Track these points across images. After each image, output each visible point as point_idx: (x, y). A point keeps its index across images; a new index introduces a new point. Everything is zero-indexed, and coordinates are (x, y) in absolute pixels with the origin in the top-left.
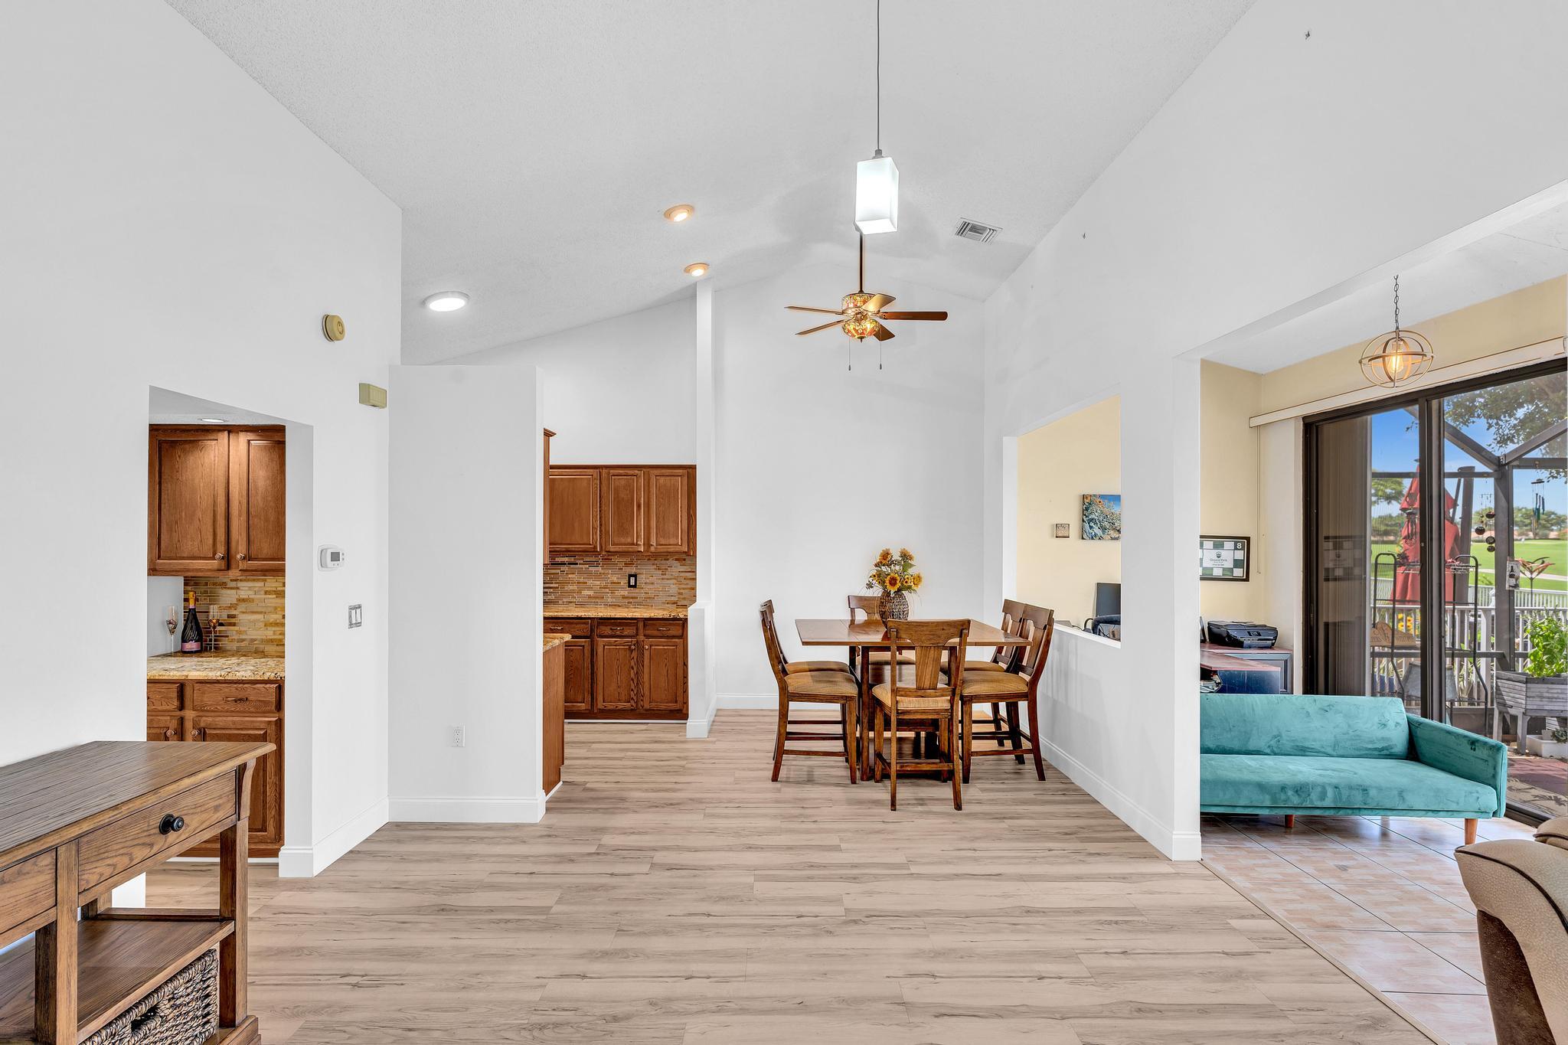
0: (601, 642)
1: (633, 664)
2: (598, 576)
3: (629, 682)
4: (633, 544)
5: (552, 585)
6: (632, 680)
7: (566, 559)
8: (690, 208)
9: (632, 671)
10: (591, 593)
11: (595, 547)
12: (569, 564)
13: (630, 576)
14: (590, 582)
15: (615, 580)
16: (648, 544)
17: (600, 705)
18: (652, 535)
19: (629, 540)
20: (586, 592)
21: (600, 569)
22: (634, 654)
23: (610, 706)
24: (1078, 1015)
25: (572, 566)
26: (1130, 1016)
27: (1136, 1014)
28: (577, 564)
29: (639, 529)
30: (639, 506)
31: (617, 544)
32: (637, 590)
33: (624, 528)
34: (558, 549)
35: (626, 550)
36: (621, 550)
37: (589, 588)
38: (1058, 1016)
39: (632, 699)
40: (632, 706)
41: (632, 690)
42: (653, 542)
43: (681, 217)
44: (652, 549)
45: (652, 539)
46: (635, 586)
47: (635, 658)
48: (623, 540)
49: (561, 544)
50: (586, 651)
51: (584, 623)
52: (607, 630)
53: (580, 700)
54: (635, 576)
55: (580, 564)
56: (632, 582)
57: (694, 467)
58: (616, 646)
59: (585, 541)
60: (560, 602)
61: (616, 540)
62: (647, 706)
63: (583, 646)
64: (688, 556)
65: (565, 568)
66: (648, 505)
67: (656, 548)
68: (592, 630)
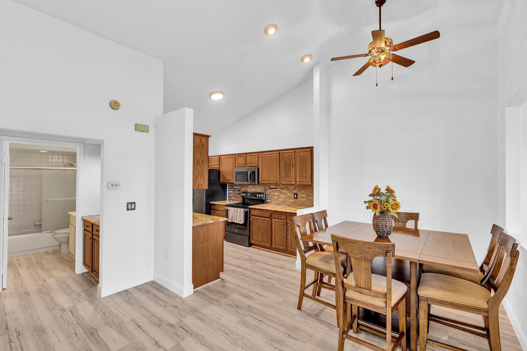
0: (274, 220)
1: (284, 231)
2: (284, 194)
3: (283, 238)
4: (291, 181)
5: (269, 196)
6: (284, 238)
7: (274, 187)
8: (275, 26)
9: (284, 234)
10: (281, 200)
11: (278, 182)
12: (275, 188)
13: (295, 194)
14: (281, 196)
15: (290, 196)
16: (295, 181)
17: (273, 246)
18: (297, 177)
19: (289, 179)
20: (280, 200)
21: (284, 191)
22: (285, 227)
23: (277, 247)
25: (276, 189)
28: (277, 188)
29: (293, 175)
30: (293, 165)
31: (285, 181)
32: (297, 200)
33: (287, 175)
34: (266, 183)
35: (288, 183)
36: (286, 183)
37: (281, 198)
39: (284, 246)
40: (284, 248)
41: (284, 242)
42: (298, 180)
43: (272, 31)
44: (297, 183)
45: (297, 179)
46: (296, 198)
47: (286, 228)
48: (287, 179)
49: (267, 181)
50: (269, 223)
51: (268, 212)
52: (276, 216)
53: (267, 242)
54: (297, 194)
55: (278, 188)
56: (295, 197)
57: (312, 148)
58: (279, 222)
59: (274, 180)
60: (272, 203)
61: (285, 179)
62: (290, 250)
63: (268, 221)
64: (311, 186)
65: (273, 190)
66: (295, 164)
67: (299, 183)
68: (271, 216)
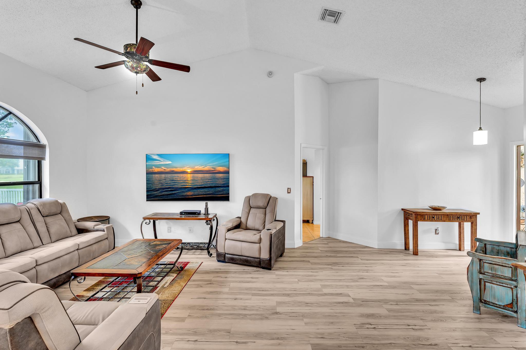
24: (386, 345)
26: (367, 345)
27: (364, 346)
38: (393, 345)
